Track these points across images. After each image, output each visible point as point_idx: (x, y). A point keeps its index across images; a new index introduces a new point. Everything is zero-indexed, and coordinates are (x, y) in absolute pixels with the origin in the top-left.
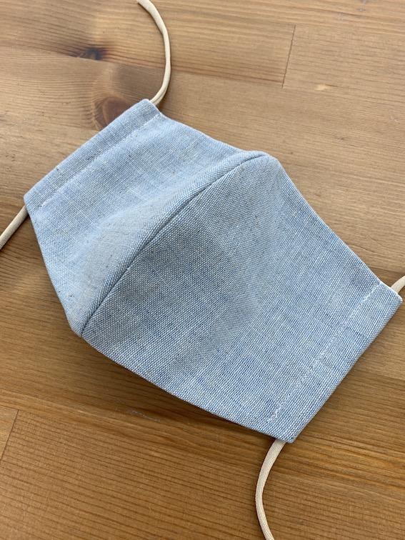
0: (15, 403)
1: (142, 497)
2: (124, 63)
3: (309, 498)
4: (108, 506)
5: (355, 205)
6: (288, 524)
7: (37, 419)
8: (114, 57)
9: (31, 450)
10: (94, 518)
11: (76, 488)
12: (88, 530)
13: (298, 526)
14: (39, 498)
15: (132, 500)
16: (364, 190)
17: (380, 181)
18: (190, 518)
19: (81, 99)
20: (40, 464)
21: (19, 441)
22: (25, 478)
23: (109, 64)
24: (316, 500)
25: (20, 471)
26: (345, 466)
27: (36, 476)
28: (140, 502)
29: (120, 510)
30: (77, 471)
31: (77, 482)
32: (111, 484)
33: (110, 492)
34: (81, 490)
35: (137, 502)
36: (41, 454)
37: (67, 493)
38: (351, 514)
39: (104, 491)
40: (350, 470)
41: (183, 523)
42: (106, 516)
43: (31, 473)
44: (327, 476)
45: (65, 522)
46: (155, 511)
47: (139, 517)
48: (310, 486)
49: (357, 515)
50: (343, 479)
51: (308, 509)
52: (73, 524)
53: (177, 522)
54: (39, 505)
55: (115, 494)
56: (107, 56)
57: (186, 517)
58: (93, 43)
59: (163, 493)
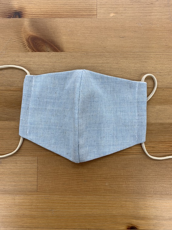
0: (36, 155)
1: (81, 171)
2: (31, 17)
3: (127, 161)
4: (72, 176)
5: (130, 65)
6: (122, 169)
7: (44, 158)
8: (26, 15)
9: (45, 167)
10: (69, 180)
11: (61, 174)
12: (68, 183)
13: (125, 169)
14: (52, 179)
15: (78, 173)
16: (133, 58)
17: (138, 53)
18: (95, 174)
19: (19, 39)
20: (49, 170)
21: (41, 165)
22: (46, 174)
23: (25, 19)
24: (129, 161)
25: (44, 173)
26: (136, 151)
27: (49, 173)
28: (81, 173)
29: (76, 176)
30: (60, 169)
31: (61, 172)
32: (71, 170)
33: (71, 172)
34: (63, 174)
35: (80, 173)
36: (48, 167)
37: (59, 175)
38: (139, 163)
39: (70, 172)
40: (137, 151)
41: (94, 175)
42: (72, 178)
43: (47, 173)
44: (131, 154)
45: (61, 182)
46: (85, 174)
47: (81, 177)
48: (127, 158)
49: (141, 163)
50: (136, 154)
51: (127, 164)
52: (64, 182)
53: (92, 175)
54: (52, 180)
55: (73, 172)
56: (23, 15)
57: (94, 174)
58: (16, 9)
59: (86, 169)
